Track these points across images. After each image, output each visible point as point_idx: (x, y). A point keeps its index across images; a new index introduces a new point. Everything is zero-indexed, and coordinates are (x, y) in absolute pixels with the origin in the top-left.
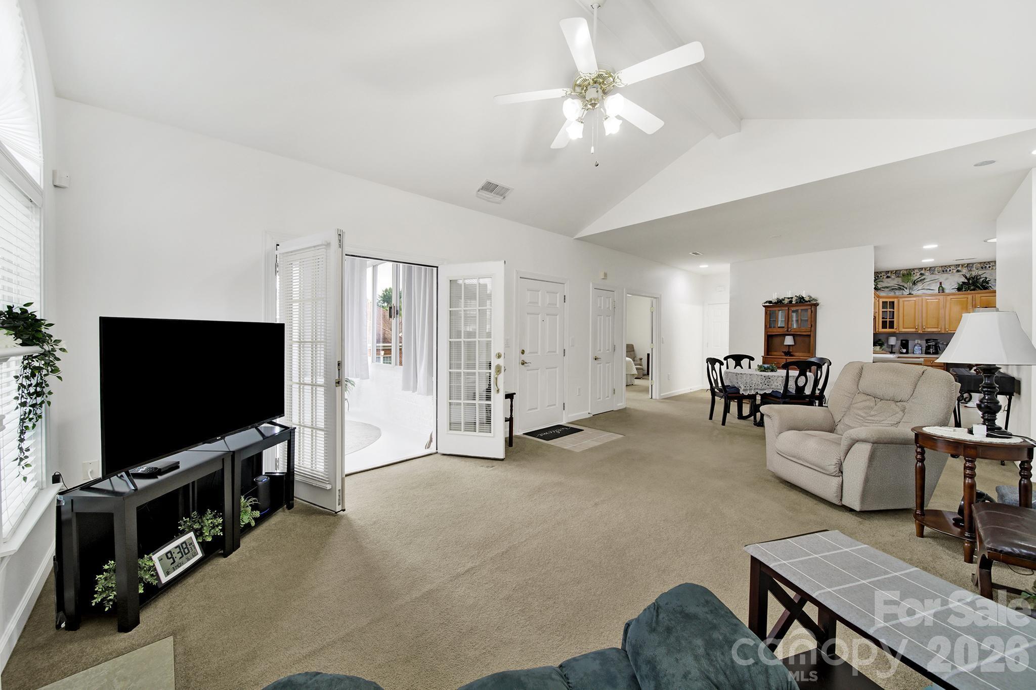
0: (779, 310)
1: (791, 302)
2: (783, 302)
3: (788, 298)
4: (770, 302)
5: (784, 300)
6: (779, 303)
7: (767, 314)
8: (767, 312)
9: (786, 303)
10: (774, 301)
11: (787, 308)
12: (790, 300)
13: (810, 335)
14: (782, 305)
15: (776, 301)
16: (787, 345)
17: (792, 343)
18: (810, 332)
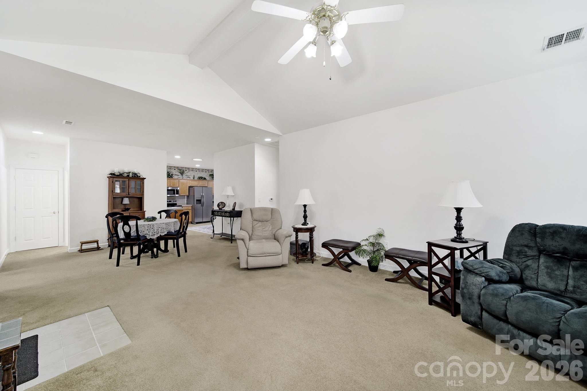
0: (116, 181)
1: (128, 176)
2: (124, 175)
3: (127, 173)
4: (114, 174)
5: (123, 173)
6: (120, 176)
7: (113, 182)
8: (113, 181)
9: (125, 176)
10: (117, 174)
11: (128, 180)
12: (128, 174)
13: (142, 197)
14: (124, 177)
15: (118, 174)
16: (124, 204)
17: (128, 203)
18: (142, 195)
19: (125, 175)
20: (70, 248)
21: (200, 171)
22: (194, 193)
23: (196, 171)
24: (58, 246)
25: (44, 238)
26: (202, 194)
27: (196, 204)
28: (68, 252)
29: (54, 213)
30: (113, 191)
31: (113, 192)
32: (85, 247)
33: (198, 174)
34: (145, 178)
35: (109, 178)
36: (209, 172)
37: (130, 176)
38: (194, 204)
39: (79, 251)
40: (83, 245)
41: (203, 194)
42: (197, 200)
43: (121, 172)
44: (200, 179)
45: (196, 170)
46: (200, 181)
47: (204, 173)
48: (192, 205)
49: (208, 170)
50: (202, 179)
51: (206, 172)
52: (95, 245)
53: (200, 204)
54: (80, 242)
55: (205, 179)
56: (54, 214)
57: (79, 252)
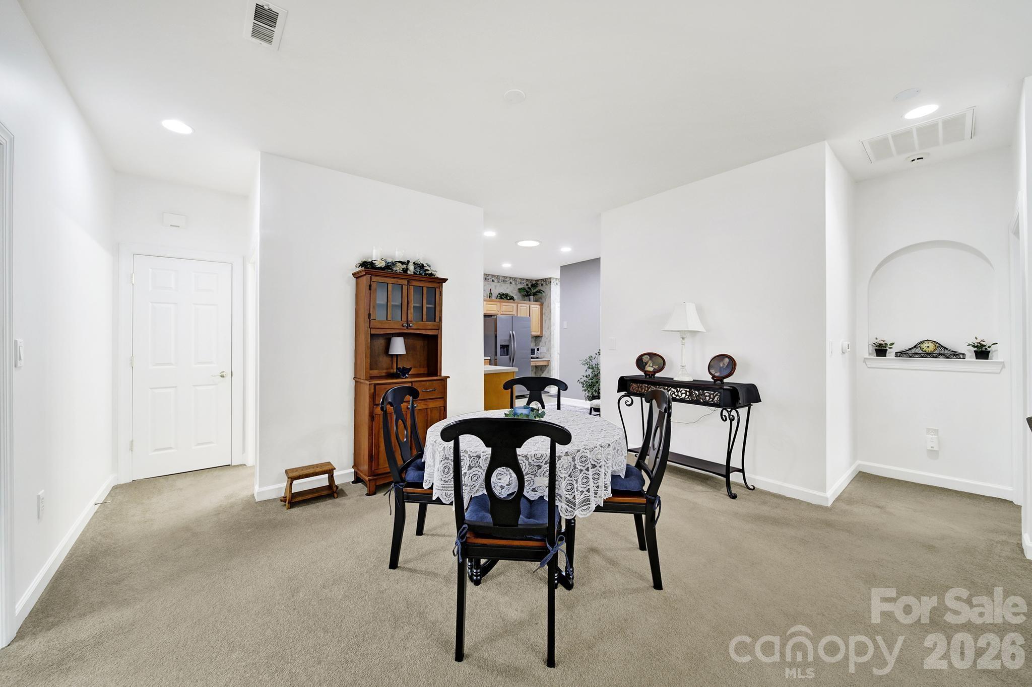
0: (378, 285)
1: (406, 271)
2: (395, 269)
3: (402, 263)
4: (370, 266)
5: (394, 264)
6: (388, 270)
7: (370, 289)
8: (370, 286)
9: (398, 271)
10: (380, 264)
11: (406, 283)
12: (405, 266)
13: (437, 336)
14: (396, 275)
15: (383, 264)
16: (392, 356)
17: (404, 352)
18: (438, 330)
19: (399, 268)
20: (260, 486)
21: (500, 281)
22: (496, 331)
23: (493, 281)
24: (230, 464)
25: (199, 444)
26: (511, 332)
27: (501, 355)
28: (253, 496)
29: (222, 376)
30: (369, 315)
31: (369, 317)
32: (300, 486)
33: (496, 287)
34: (445, 280)
35: (357, 278)
36: (516, 284)
37: (409, 272)
38: (496, 355)
39: (283, 500)
40: (295, 482)
41: (514, 332)
42: (502, 347)
43: (390, 260)
44: (502, 298)
45: (493, 279)
46: (504, 304)
47: (508, 285)
48: (489, 358)
49: (515, 279)
50: (507, 298)
51: (511, 283)
52: (322, 481)
53: (507, 355)
54: (287, 471)
55: (512, 298)
56: (222, 378)
57: (283, 503)
